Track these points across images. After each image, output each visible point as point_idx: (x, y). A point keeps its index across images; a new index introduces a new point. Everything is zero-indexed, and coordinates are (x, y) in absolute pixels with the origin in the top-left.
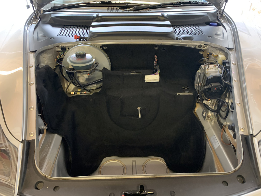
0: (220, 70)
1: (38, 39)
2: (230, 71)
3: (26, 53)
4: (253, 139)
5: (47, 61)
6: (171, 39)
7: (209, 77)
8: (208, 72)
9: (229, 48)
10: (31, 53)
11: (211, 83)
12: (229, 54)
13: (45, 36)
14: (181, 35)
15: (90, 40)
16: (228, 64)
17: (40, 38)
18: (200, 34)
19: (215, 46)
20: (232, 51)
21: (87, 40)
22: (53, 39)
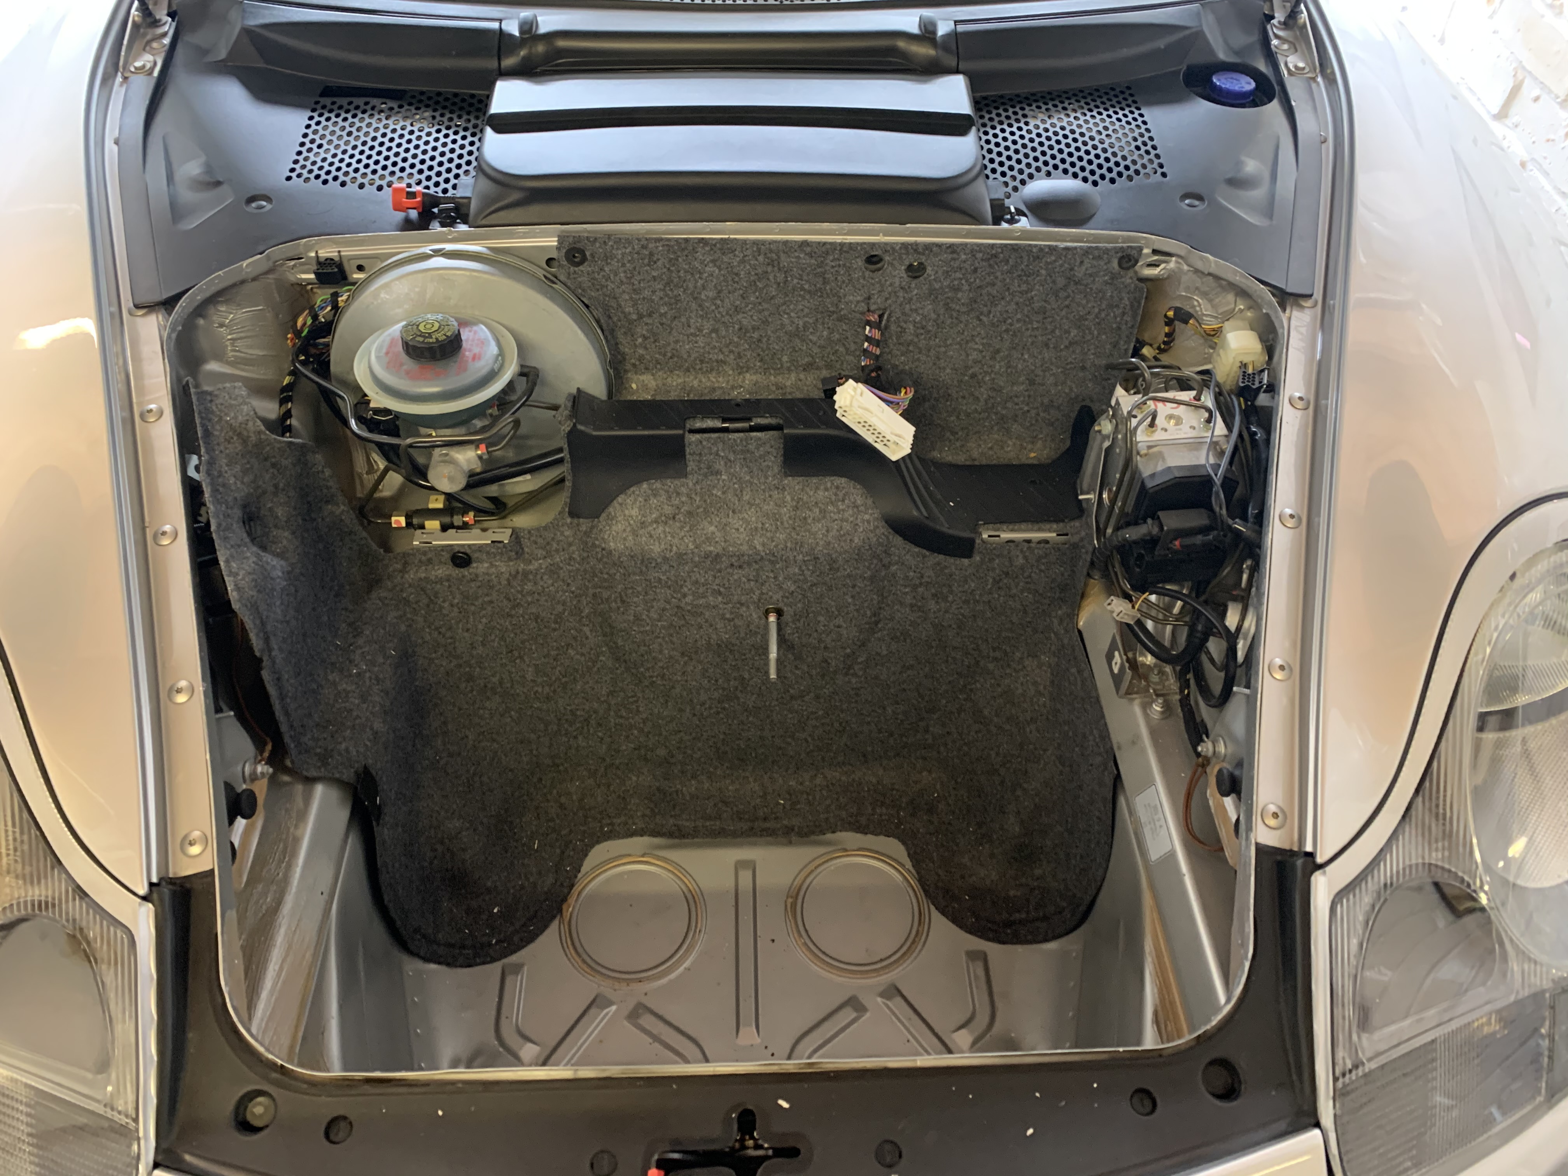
0: (1220, 428)
1: (177, 211)
2: (1268, 441)
3: (112, 315)
4: (1313, 878)
5: (239, 343)
6: (967, 219)
7: (1153, 476)
8: (1149, 447)
9: (1289, 290)
10: (141, 312)
11: (1161, 514)
12: (1280, 331)
13: (212, 180)
14: (1023, 182)
15: (484, 222)
16: (1268, 395)
17: (187, 196)
18: (1137, 172)
19: (1213, 269)
20: (1302, 307)
21: (467, 215)
22: (263, 207)
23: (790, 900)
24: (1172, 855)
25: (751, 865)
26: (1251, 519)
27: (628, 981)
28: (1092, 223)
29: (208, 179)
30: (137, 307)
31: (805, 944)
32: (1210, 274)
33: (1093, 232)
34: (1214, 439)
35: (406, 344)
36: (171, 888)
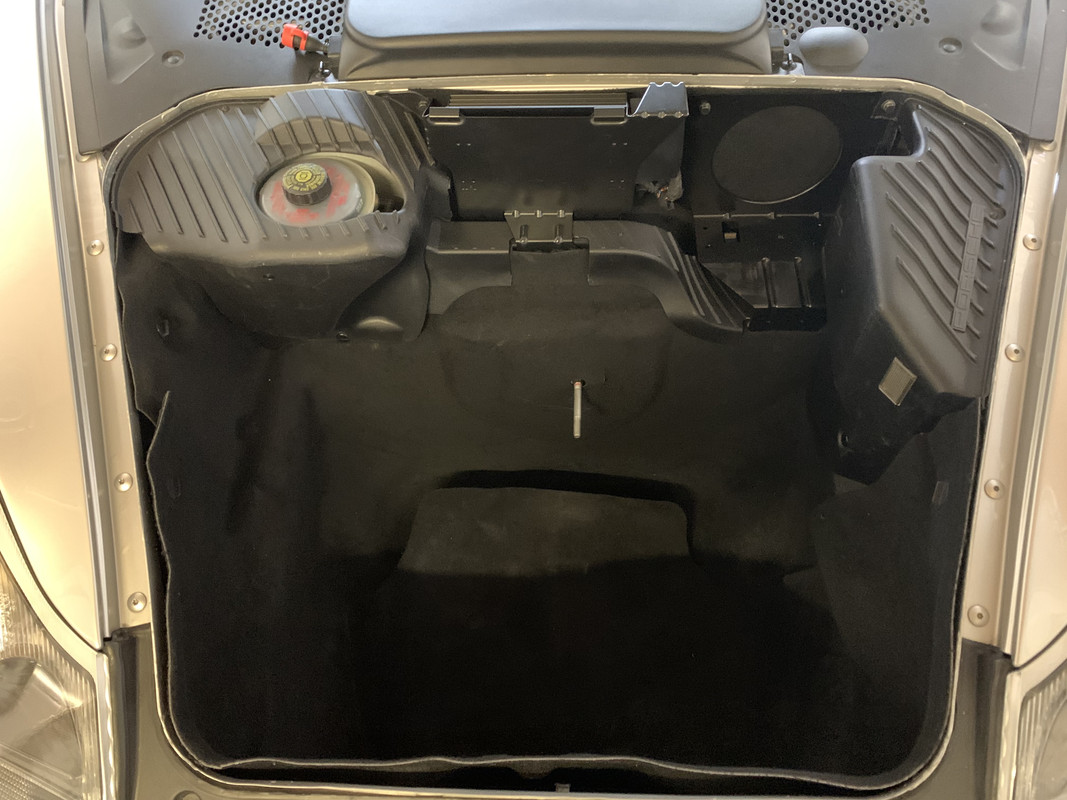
4: (1009, 676)
6: (753, 69)
9: (1032, 136)
10: (85, 159)
13: (138, 38)
14: (801, 31)
15: (349, 77)
18: (903, 19)
20: (1042, 150)
21: (337, 69)
28: (859, 70)
29: (134, 36)
30: (82, 154)
33: (859, 78)
35: (286, 192)
36: (121, 639)
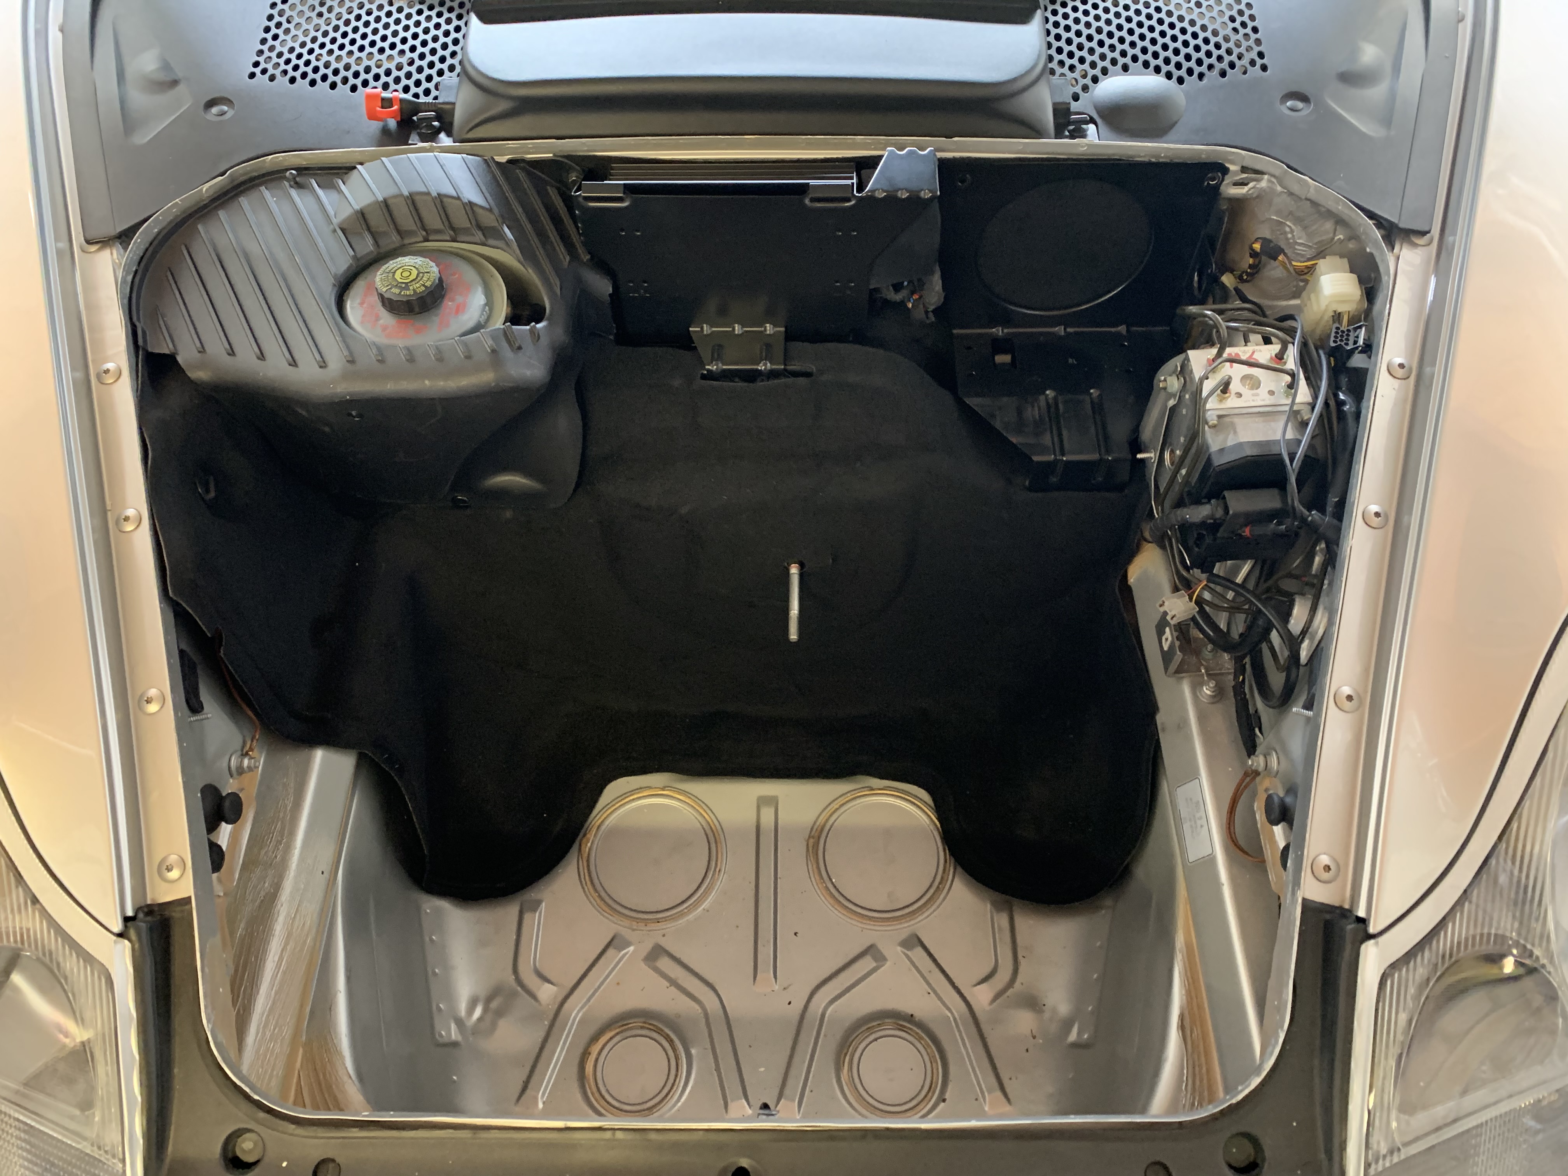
0: (1303, 393)
1: (129, 122)
2: (1358, 415)
3: (59, 253)
4: (1363, 947)
7: (1222, 450)
8: (1220, 417)
9: (1401, 225)
10: (94, 248)
11: (1226, 493)
12: (1384, 278)
13: (168, 79)
14: (1095, 80)
15: (471, 135)
16: (1364, 356)
17: (138, 99)
18: (1232, 65)
19: (1312, 194)
20: (1416, 245)
21: (451, 124)
22: (223, 114)
23: (811, 840)
24: (1211, 860)
25: (772, 801)
26: (1329, 509)
27: (646, 922)
28: (1172, 135)
29: (162, 76)
30: (88, 242)
31: (827, 888)
32: (1307, 199)
33: (1172, 146)
34: (1295, 408)
35: (381, 296)
36: (149, 918)
